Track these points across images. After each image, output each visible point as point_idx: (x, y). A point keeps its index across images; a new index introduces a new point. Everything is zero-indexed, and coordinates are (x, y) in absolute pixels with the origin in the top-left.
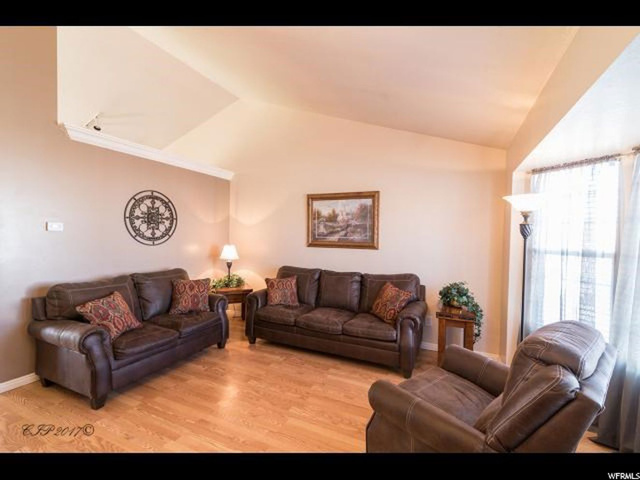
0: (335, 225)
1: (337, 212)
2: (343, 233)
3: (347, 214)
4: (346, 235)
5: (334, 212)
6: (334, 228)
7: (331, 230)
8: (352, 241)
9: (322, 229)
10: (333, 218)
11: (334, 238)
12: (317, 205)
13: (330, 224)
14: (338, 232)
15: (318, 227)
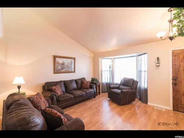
0: (64, 66)
1: (64, 62)
2: (66, 69)
3: (68, 63)
4: (67, 69)
5: (63, 62)
6: (64, 67)
7: (63, 68)
8: (69, 71)
9: (60, 68)
10: (63, 64)
11: (64, 70)
12: (57, 59)
13: (62, 66)
14: (65, 68)
15: (58, 67)
